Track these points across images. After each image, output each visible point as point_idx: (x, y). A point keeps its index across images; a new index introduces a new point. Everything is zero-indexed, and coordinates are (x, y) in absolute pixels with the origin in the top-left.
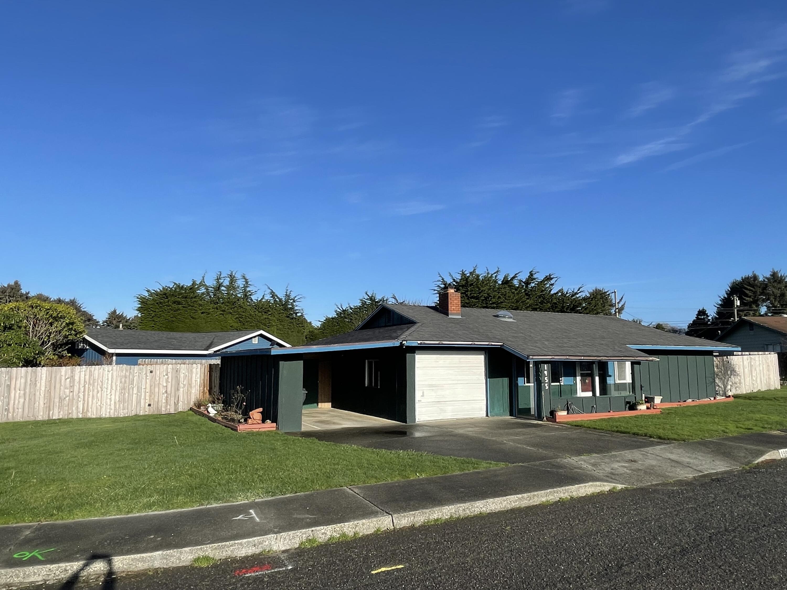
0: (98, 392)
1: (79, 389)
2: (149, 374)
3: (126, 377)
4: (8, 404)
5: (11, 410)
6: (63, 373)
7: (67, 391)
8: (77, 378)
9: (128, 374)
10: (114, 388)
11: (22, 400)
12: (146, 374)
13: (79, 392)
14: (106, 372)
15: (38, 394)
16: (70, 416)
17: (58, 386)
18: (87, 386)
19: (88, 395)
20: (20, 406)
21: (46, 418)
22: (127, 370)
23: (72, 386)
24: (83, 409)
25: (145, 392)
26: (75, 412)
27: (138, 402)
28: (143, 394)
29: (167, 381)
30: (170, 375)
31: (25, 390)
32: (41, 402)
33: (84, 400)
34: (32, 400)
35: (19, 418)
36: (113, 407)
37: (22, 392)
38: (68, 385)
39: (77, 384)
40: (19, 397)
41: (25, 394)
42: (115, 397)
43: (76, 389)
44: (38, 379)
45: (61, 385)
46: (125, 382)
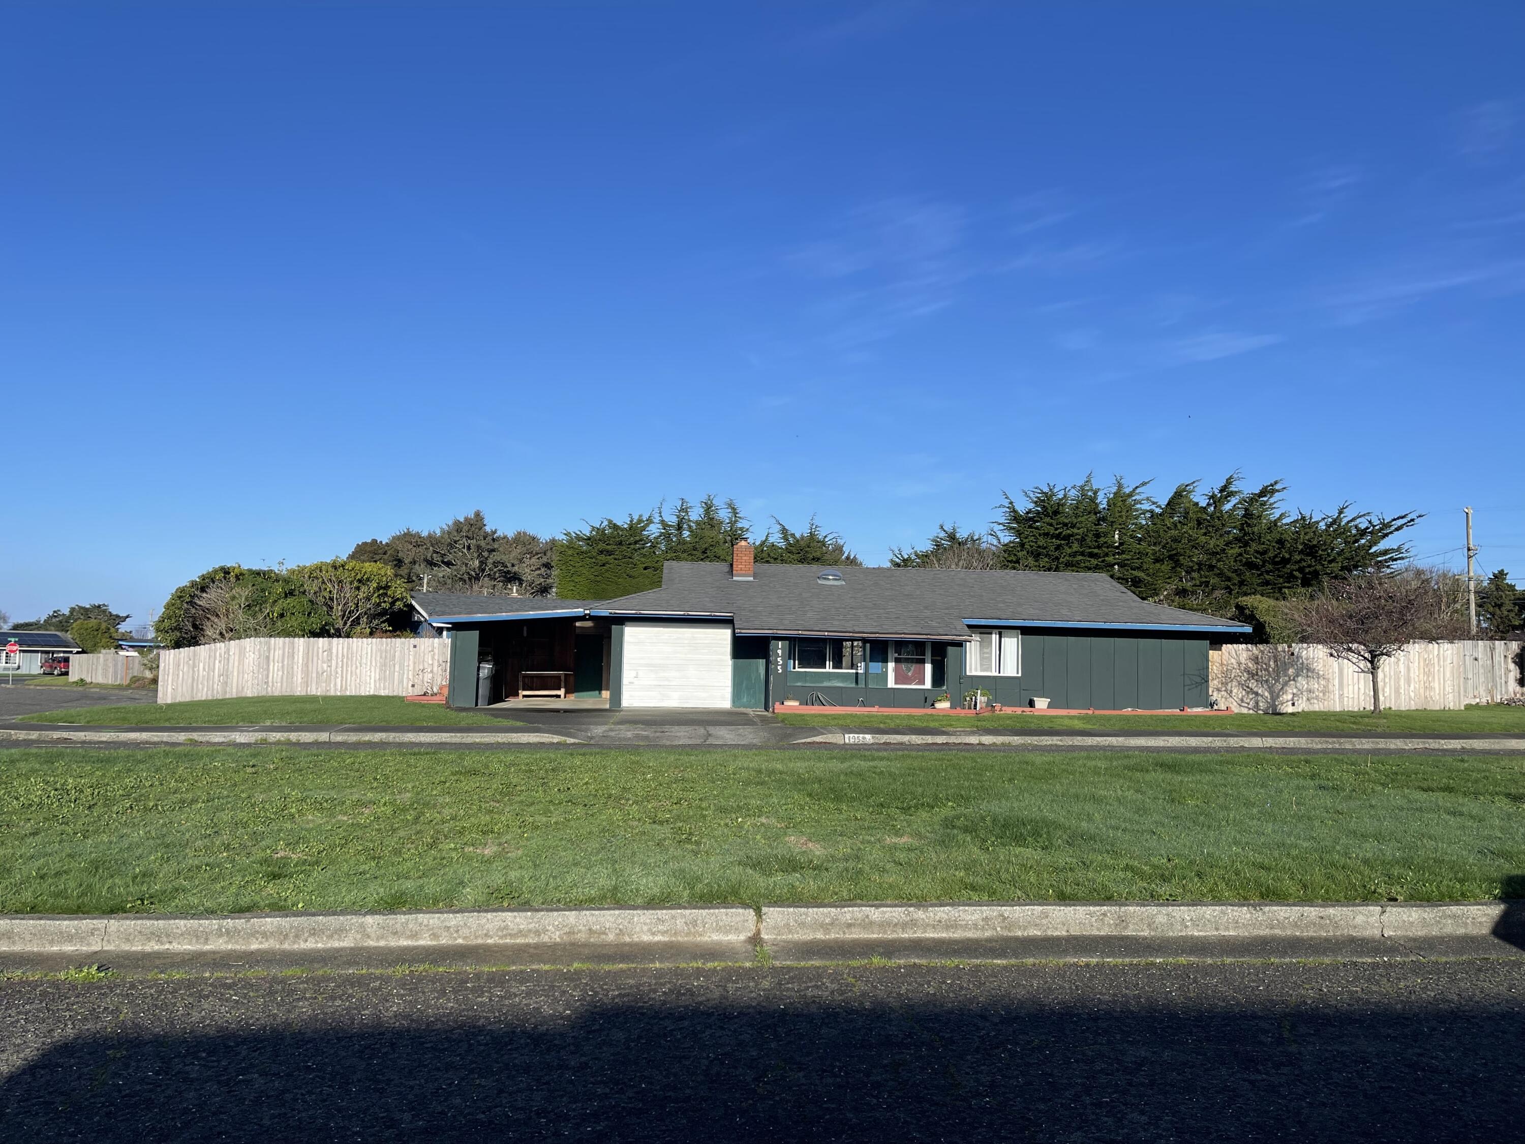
0: (357, 668)
1: (337, 663)
2: (412, 648)
3: (386, 652)
4: (267, 677)
5: (270, 684)
6: (320, 645)
7: (325, 666)
8: (334, 651)
9: (388, 648)
10: (374, 664)
11: (280, 673)
12: (409, 649)
13: (337, 667)
14: (365, 645)
15: (295, 667)
16: (328, 694)
17: (315, 659)
18: (345, 660)
19: (347, 670)
20: (279, 680)
21: (303, 693)
22: (387, 645)
23: (330, 661)
24: (341, 687)
25: (408, 670)
26: (333, 689)
27: (401, 681)
28: (406, 672)
29: (433, 659)
30: (436, 651)
31: (283, 662)
32: (299, 678)
33: (342, 677)
34: (291, 675)
35: (276, 694)
36: (372, 686)
37: (280, 665)
38: (325, 659)
39: (334, 658)
40: (278, 670)
41: (283, 666)
42: (375, 674)
43: (334, 663)
44: (296, 650)
45: (318, 659)
46: (386, 657)
